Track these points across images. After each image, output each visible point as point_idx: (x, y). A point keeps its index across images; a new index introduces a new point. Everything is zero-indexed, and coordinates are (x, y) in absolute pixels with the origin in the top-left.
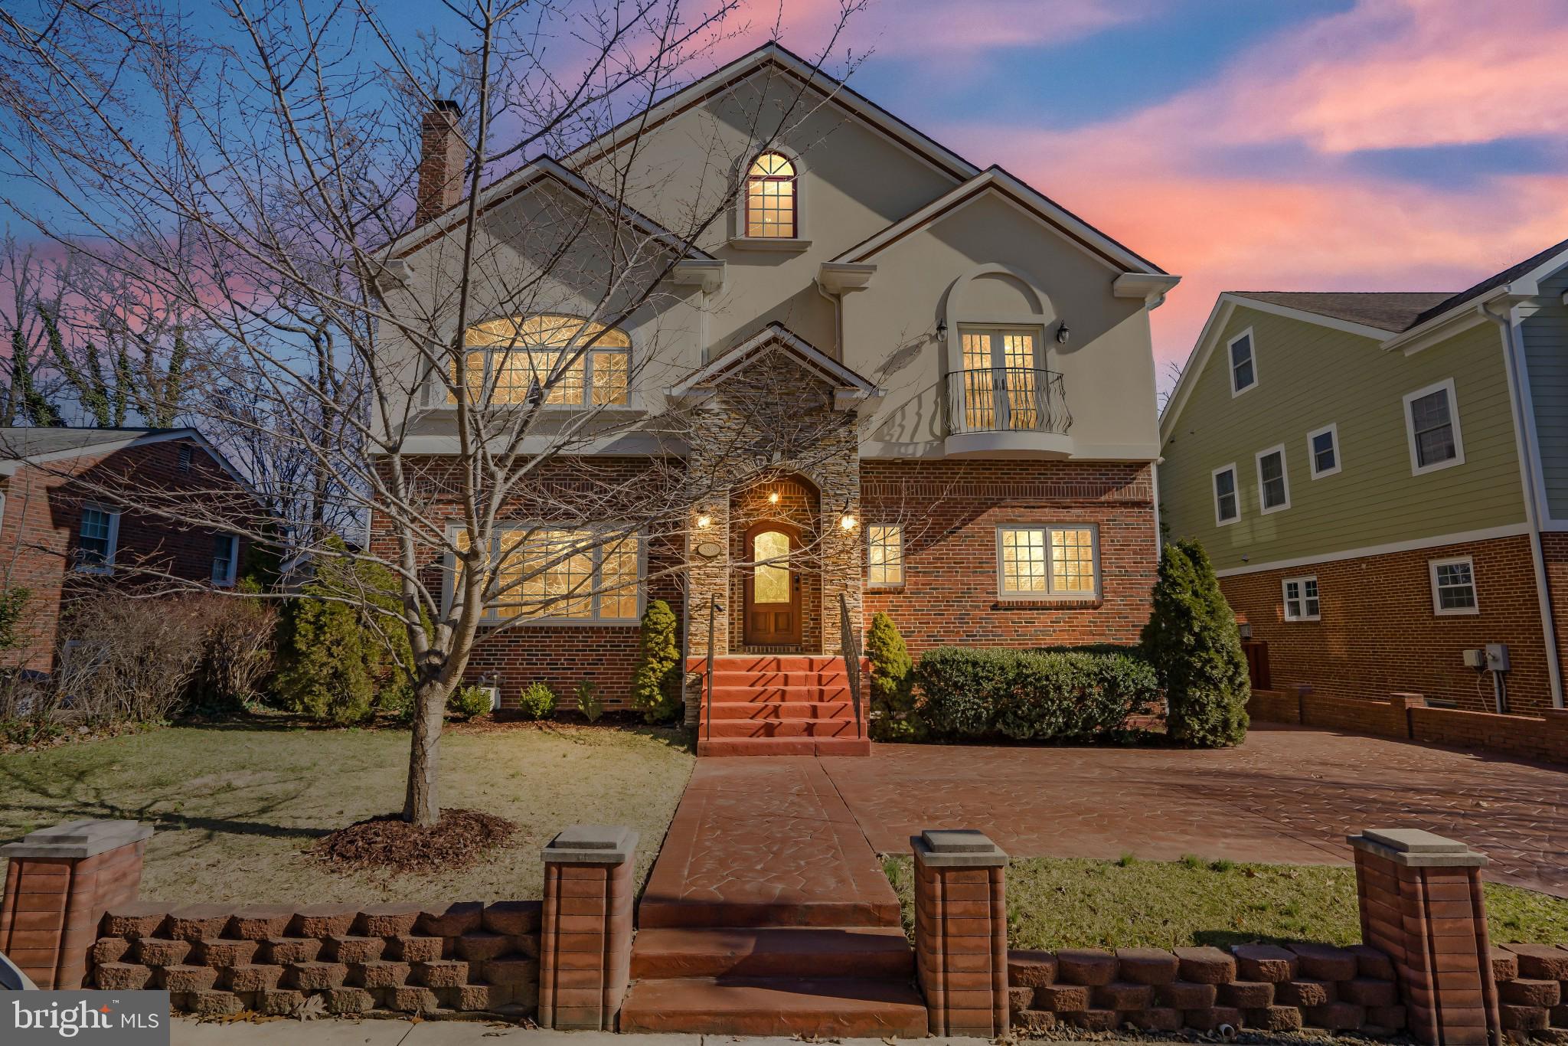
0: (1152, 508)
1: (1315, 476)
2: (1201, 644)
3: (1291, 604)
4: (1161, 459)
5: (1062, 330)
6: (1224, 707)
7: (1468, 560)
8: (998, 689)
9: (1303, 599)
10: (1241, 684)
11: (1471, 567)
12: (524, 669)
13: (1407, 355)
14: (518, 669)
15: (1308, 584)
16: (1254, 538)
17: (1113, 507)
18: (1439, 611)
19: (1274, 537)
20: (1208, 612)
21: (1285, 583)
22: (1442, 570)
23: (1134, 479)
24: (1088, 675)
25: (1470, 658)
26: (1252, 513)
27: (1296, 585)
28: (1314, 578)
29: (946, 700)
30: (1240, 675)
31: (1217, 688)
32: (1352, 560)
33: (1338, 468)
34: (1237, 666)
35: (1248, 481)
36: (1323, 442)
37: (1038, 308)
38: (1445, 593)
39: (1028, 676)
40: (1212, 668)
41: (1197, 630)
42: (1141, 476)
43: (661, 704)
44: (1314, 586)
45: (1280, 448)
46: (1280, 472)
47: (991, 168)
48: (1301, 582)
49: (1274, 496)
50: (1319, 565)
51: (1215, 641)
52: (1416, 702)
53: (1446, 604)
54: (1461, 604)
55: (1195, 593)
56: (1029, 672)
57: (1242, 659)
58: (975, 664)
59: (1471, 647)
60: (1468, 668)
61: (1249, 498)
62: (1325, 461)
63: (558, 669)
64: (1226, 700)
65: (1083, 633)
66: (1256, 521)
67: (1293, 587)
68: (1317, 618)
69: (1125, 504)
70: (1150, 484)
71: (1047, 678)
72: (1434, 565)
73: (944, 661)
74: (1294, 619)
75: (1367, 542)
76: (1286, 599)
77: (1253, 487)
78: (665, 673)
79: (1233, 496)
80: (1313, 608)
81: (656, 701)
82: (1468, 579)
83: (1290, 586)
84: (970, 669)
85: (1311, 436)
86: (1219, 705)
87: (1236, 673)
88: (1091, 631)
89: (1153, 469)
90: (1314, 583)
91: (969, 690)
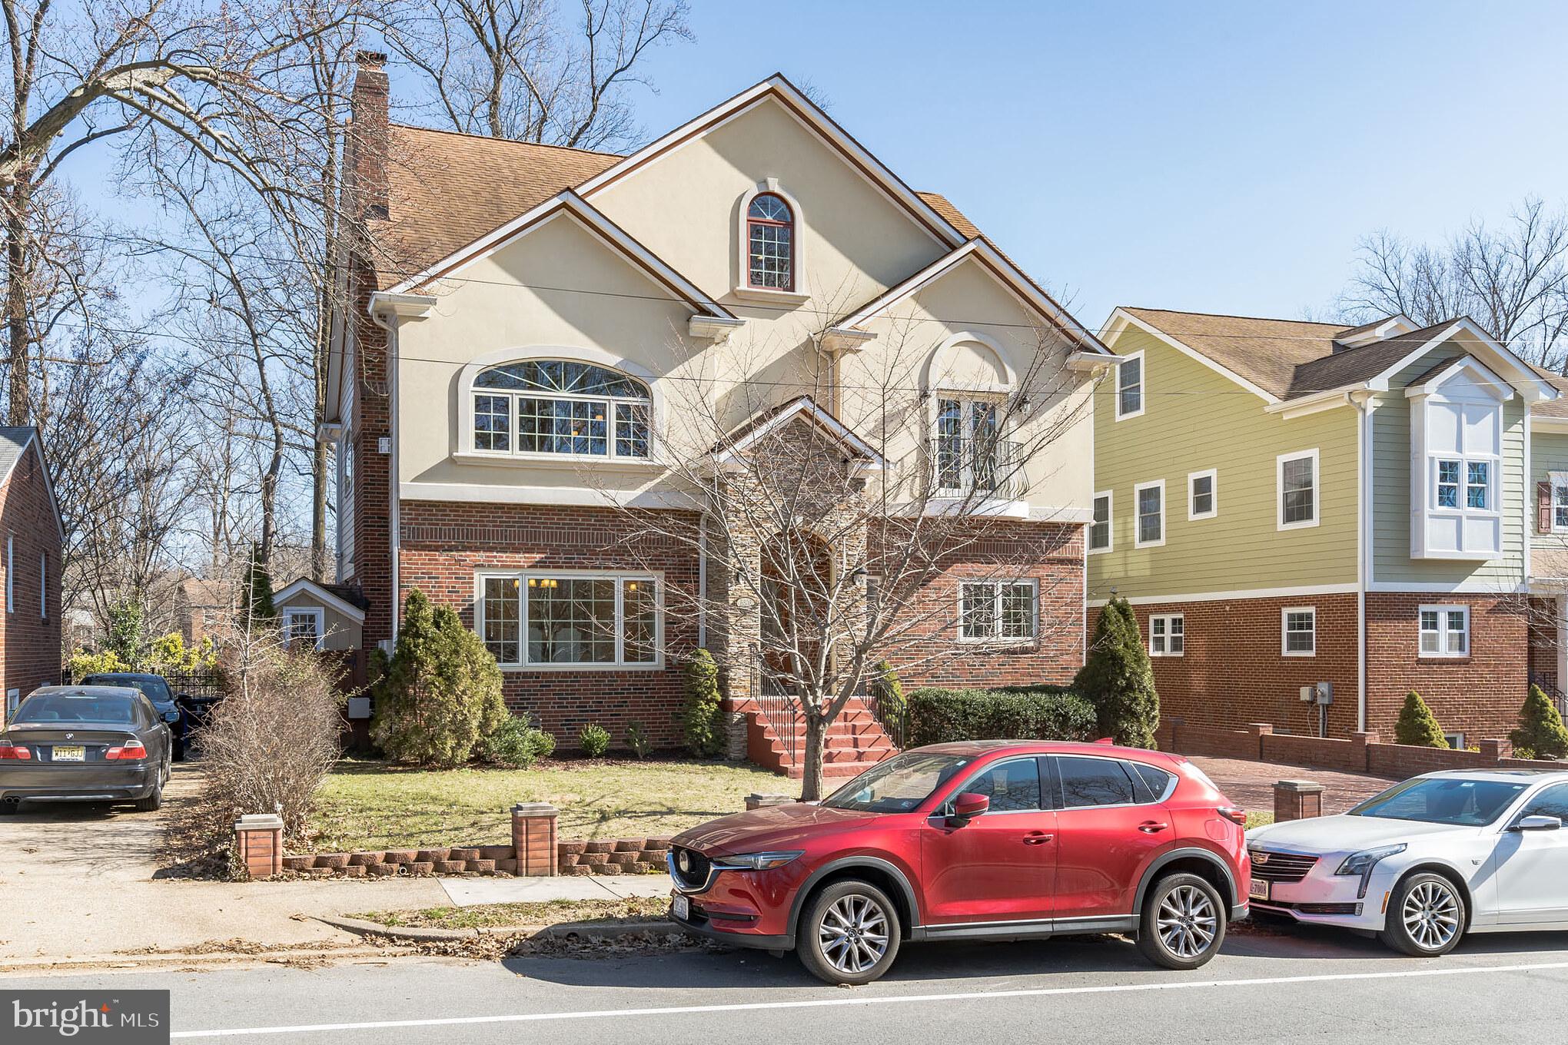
0: (1082, 565)
1: (1192, 517)
2: (1130, 687)
3: (1156, 640)
4: (1094, 523)
5: (1024, 401)
6: (1142, 735)
7: (1312, 610)
8: (981, 723)
9: (1168, 634)
10: (1154, 717)
11: (1314, 615)
12: (555, 712)
13: (1285, 418)
14: (551, 712)
15: (1174, 621)
16: (1126, 571)
17: (1052, 564)
18: (1285, 653)
19: (1148, 572)
20: (1135, 660)
21: (1152, 618)
22: (1291, 617)
23: (1070, 539)
24: (1048, 711)
25: (1305, 694)
26: (1126, 546)
27: (1162, 621)
28: (1181, 616)
29: (941, 732)
30: (1154, 710)
31: (1138, 721)
32: (1218, 602)
33: (1213, 513)
34: (1153, 703)
35: (1124, 512)
36: (1202, 485)
37: (1004, 379)
38: (1291, 636)
39: (1004, 712)
40: (1136, 704)
41: (1128, 675)
42: (1075, 537)
43: (712, 741)
44: (1180, 623)
45: (1161, 483)
46: (1158, 508)
47: (975, 238)
48: (1168, 619)
49: (1150, 531)
50: (1187, 603)
51: (1140, 684)
52: (1267, 730)
53: (1291, 648)
54: (1302, 647)
55: (1126, 645)
56: (1005, 708)
57: (1156, 697)
58: (964, 703)
59: (1306, 684)
60: (1302, 702)
61: (1126, 531)
62: (1202, 504)
63: (587, 711)
64: (1144, 730)
65: (1023, 675)
66: (1129, 554)
67: (1160, 625)
68: (1181, 654)
69: (1061, 561)
70: (1082, 543)
71: (1018, 714)
72: (1286, 611)
73: (939, 700)
74: (1159, 654)
75: (1233, 587)
76: (1152, 635)
77: (1129, 520)
78: (713, 713)
79: (1107, 525)
80: (1176, 644)
81: (707, 737)
82: (1310, 626)
83: (1156, 621)
84: (960, 707)
85: (1192, 477)
86: (1139, 734)
87: (1153, 709)
88: (1029, 673)
89: (1086, 530)
90: (1180, 620)
91: (960, 724)
